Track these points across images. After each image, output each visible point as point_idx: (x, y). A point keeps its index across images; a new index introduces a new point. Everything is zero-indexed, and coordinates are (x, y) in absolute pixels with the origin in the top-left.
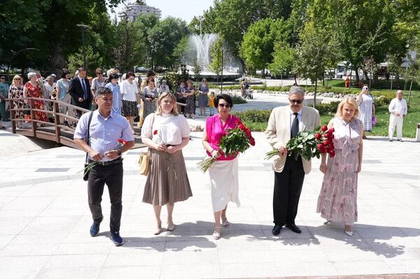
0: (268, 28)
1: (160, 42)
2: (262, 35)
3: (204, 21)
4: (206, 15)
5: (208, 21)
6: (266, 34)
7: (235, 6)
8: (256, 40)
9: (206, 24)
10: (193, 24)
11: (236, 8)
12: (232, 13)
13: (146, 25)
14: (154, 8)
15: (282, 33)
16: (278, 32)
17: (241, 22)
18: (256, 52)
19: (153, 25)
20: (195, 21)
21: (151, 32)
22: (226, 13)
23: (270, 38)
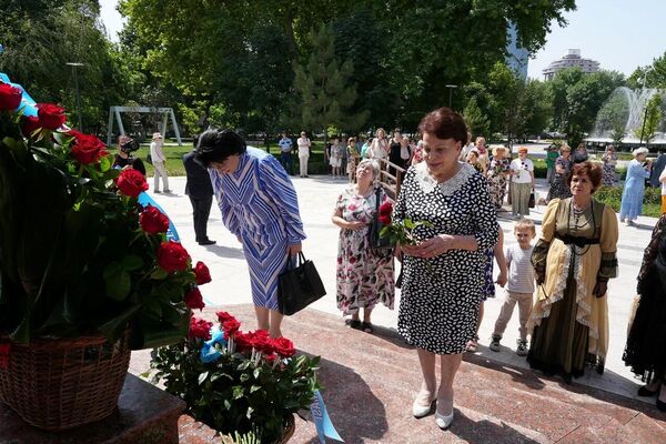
1: (582, 103)
3: (652, 72)
4: (657, 64)
10: (634, 77)
13: (567, 82)
14: (590, 61)
19: (576, 81)
20: (639, 73)
21: (571, 90)
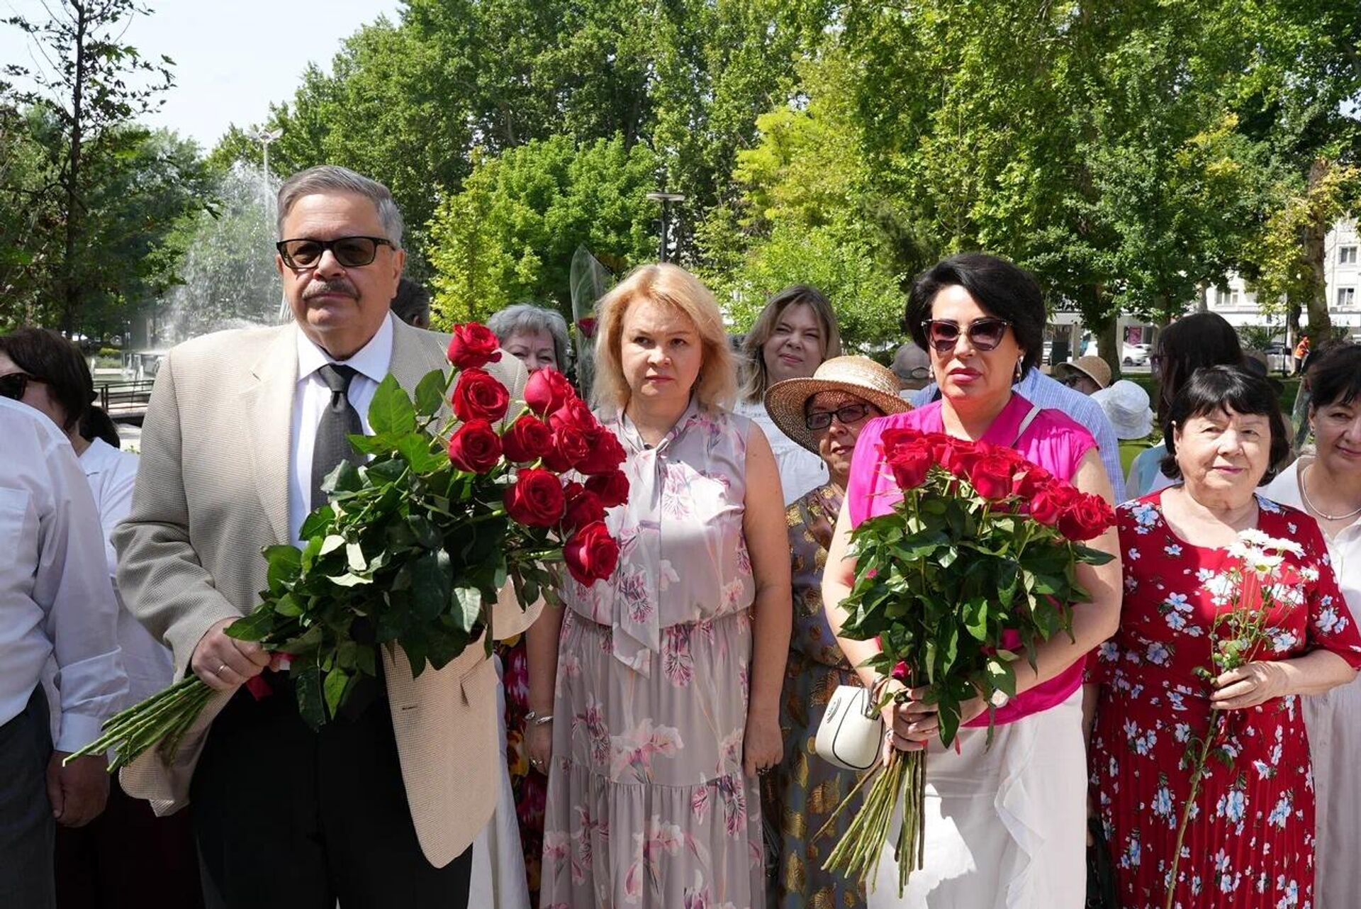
0: (560, 174)
2: (539, 201)
5: (293, 147)
6: (557, 197)
7: (411, 88)
8: (519, 223)
9: (283, 158)
11: (415, 93)
12: (401, 113)
15: (623, 192)
16: (610, 190)
17: (437, 151)
18: (522, 268)
22: (372, 116)
23: (576, 212)
